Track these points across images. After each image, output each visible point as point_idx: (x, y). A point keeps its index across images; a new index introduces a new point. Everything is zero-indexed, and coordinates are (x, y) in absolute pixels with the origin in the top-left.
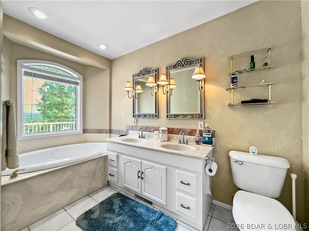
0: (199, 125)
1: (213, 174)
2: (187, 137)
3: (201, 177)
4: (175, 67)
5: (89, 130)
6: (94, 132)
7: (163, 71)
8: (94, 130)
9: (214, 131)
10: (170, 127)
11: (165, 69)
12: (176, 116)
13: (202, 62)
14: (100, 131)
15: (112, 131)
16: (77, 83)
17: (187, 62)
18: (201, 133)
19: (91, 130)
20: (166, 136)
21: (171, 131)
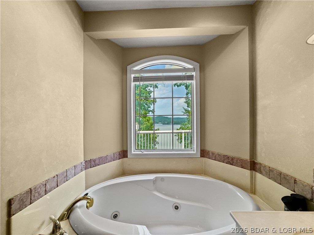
5: (211, 154)
6: (219, 159)
8: (219, 155)
14: (230, 161)
15: (258, 166)
16: (191, 78)
19: (213, 154)
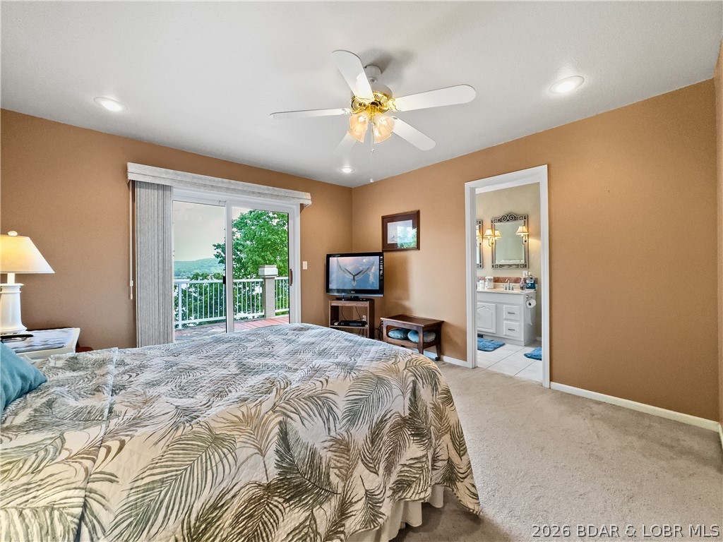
0: (524, 274)
1: (532, 306)
2: (512, 285)
3: (522, 308)
4: (500, 221)
7: (487, 223)
9: (537, 279)
10: (496, 276)
11: (490, 221)
12: (501, 266)
13: (525, 218)
17: (511, 217)
18: (525, 280)
20: (492, 284)
21: (496, 280)
